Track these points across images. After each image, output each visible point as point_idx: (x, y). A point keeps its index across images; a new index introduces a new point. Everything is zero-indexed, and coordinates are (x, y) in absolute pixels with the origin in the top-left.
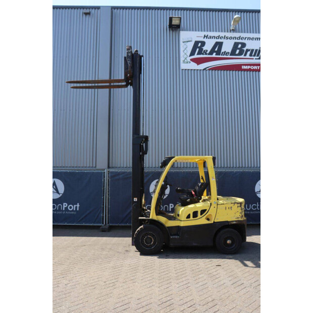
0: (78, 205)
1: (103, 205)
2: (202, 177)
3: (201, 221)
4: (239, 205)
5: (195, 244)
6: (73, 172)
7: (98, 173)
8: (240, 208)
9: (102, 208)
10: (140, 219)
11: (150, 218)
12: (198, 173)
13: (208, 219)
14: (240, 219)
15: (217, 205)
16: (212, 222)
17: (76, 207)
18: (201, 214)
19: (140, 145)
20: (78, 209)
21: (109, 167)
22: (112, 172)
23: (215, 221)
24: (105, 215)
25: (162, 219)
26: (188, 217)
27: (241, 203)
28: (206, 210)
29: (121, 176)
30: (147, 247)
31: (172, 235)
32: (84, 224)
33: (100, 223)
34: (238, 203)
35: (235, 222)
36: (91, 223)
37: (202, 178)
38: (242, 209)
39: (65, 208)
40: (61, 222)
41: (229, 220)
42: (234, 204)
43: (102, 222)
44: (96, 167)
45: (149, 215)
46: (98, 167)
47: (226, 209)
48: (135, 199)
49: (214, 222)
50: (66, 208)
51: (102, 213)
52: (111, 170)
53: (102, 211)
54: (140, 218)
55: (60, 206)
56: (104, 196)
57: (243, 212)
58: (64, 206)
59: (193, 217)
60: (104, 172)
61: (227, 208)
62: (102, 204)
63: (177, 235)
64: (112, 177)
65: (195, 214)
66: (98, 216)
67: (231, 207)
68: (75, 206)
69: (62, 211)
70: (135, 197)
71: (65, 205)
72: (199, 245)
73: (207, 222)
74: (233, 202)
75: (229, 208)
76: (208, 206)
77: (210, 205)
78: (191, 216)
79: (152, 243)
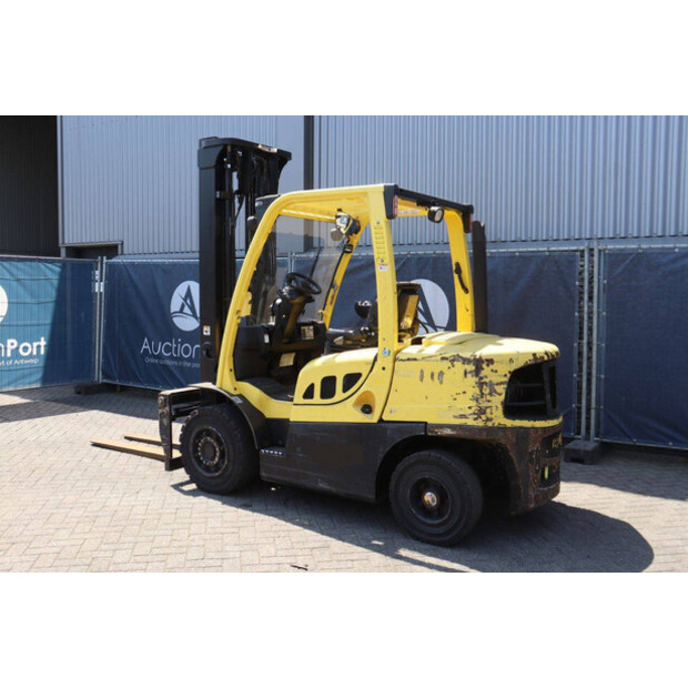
3: (344, 412)
4: (471, 367)
5: (322, 485)
8: (472, 380)
11: (218, 384)
13: (367, 409)
15: (395, 360)
16: (376, 421)
18: (345, 390)
23: (385, 418)
27: (478, 362)
28: (359, 375)
34: (465, 361)
38: (481, 384)
41: (431, 420)
42: (452, 361)
47: (422, 378)
49: (381, 420)
59: (323, 396)
61: (427, 376)
65: (328, 386)
67: (441, 374)
72: (334, 489)
73: (360, 418)
74: (446, 356)
75: (432, 375)
76: (367, 363)
77: (372, 358)
78: (318, 390)
79: (217, 459)
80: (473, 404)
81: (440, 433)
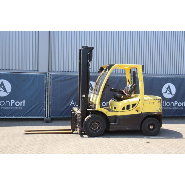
0: (24, 102)
1: (46, 101)
2: (128, 80)
4: (159, 101)
5: (127, 129)
6: (19, 75)
7: (41, 75)
8: (159, 103)
11: (96, 109)
12: (125, 78)
13: (137, 111)
14: (159, 111)
15: (144, 100)
16: (140, 113)
17: (23, 103)
18: (132, 107)
19: (88, 54)
20: (24, 105)
21: (49, 71)
22: (53, 75)
24: (47, 109)
26: (123, 109)
28: (136, 104)
30: (94, 131)
31: (111, 122)
32: (29, 117)
33: (43, 116)
34: (158, 100)
35: (156, 113)
36: (36, 116)
37: (129, 81)
38: (161, 104)
40: (9, 116)
41: (152, 112)
43: (44, 115)
44: (38, 70)
46: (40, 71)
47: (150, 103)
48: (84, 96)
49: (141, 113)
50: (14, 104)
51: (45, 108)
52: (51, 73)
53: (44, 106)
54: (88, 110)
55: (8, 103)
56: (46, 94)
59: (127, 109)
60: (46, 75)
61: (151, 103)
63: (115, 122)
64: (53, 79)
65: (128, 107)
66: (41, 111)
67: (154, 102)
72: (130, 129)
73: (137, 113)
74: (155, 99)
75: (152, 103)
76: (138, 101)
77: (139, 100)
78: (126, 108)
79: (98, 128)
80: (160, 107)
81: (154, 114)
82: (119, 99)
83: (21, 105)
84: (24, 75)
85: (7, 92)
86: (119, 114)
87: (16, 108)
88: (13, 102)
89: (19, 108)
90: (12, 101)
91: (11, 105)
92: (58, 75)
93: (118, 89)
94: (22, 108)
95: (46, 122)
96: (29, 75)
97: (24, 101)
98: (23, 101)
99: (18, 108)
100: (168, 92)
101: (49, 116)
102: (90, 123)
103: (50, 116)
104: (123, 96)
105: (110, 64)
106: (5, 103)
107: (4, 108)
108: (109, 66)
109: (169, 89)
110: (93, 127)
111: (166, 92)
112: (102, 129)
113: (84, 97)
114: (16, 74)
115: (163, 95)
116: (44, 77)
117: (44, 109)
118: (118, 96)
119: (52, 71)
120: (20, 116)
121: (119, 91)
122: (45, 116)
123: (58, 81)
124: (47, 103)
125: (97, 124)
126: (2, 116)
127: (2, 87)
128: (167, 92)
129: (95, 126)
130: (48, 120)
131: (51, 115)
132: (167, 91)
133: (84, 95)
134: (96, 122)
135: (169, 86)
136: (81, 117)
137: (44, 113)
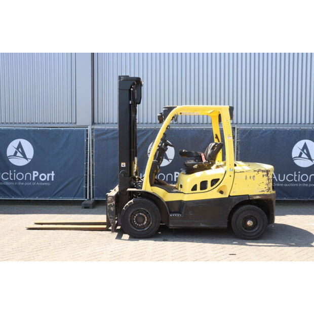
0: (53, 174)
1: (87, 173)
2: (216, 135)
3: (212, 194)
4: (265, 173)
5: (202, 225)
6: (45, 130)
7: (79, 130)
8: (266, 178)
9: (85, 178)
10: (130, 192)
11: (143, 189)
12: (211, 131)
13: (221, 192)
14: (266, 193)
15: (235, 172)
16: (227, 196)
17: (50, 177)
18: (212, 186)
19: (130, 90)
20: (53, 180)
21: (93, 123)
22: (97, 130)
23: (231, 195)
24: (89, 186)
25: (159, 191)
26: (194, 188)
27: (268, 171)
28: (219, 179)
29: (110, 135)
30: (139, 228)
31: (171, 212)
32: (61, 199)
33: (82, 197)
34: (263, 171)
35: (258, 197)
36: (71, 197)
37: (217, 137)
38: (268, 179)
39: (35, 177)
40: (30, 196)
41: (250, 194)
42: (258, 172)
43: (84, 195)
44: (76, 123)
45: (142, 185)
46: (78, 124)
47: (246, 179)
48: (123, 165)
49: (229, 196)
50: (37, 178)
51: (85, 184)
52: (96, 127)
53: (85, 181)
54: (129, 189)
55: (28, 175)
56: (87, 161)
57: (271, 184)
58: (34, 176)
59: (201, 189)
60: (87, 130)
61: (248, 177)
62: (85, 172)
63: (179, 212)
64: (97, 136)
65: (204, 185)
66: (79, 189)
67: (254, 176)
68: (48, 175)
69: (32, 181)
70: (123, 162)
71: (35, 174)
72: (208, 226)
73: (220, 196)
74: (256, 170)
75: (250, 177)
76: (222, 175)
77: (224, 173)
78: (199, 187)
79: (145, 222)
80: (266, 186)
81: (255, 198)
82: (190, 171)
83: (48, 180)
84: (52, 131)
85: (27, 159)
86: (186, 198)
87: (41, 184)
88: (36, 174)
89: (46, 184)
90: (34, 172)
91: (34, 179)
92: (103, 130)
93: (193, 152)
94: (49, 184)
95: (85, 208)
96: (61, 130)
97: (53, 172)
98: (51, 173)
99: (43, 184)
100: (304, 155)
101: (91, 197)
102: (132, 214)
103: (93, 198)
104: (197, 165)
105: (167, 106)
106: (24, 177)
107: (22, 184)
108: (166, 109)
109: (305, 151)
110: (137, 222)
111: (300, 156)
112: (154, 225)
113: (125, 166)
114: (40, 130)
115: (295, 161)
116: (84, 134)
117: (84, 187)
118: (187, 165)
119: (98, 123)
120: (46, 197)
121: (195, 155)
122: (86, 198)
123: (107, 139)
124: (88, 176)
125: (145, 216)
126: (21, 197)
127: (19, 152)
128: (302, 156)
129: (140, 220)
130: (89, 204)
131: (94, 195)
132: (301, 154)
133: (125, 164)
134: (143, 213)
135: (305, 144)
136: (114, 202)
137: (84, 193)
